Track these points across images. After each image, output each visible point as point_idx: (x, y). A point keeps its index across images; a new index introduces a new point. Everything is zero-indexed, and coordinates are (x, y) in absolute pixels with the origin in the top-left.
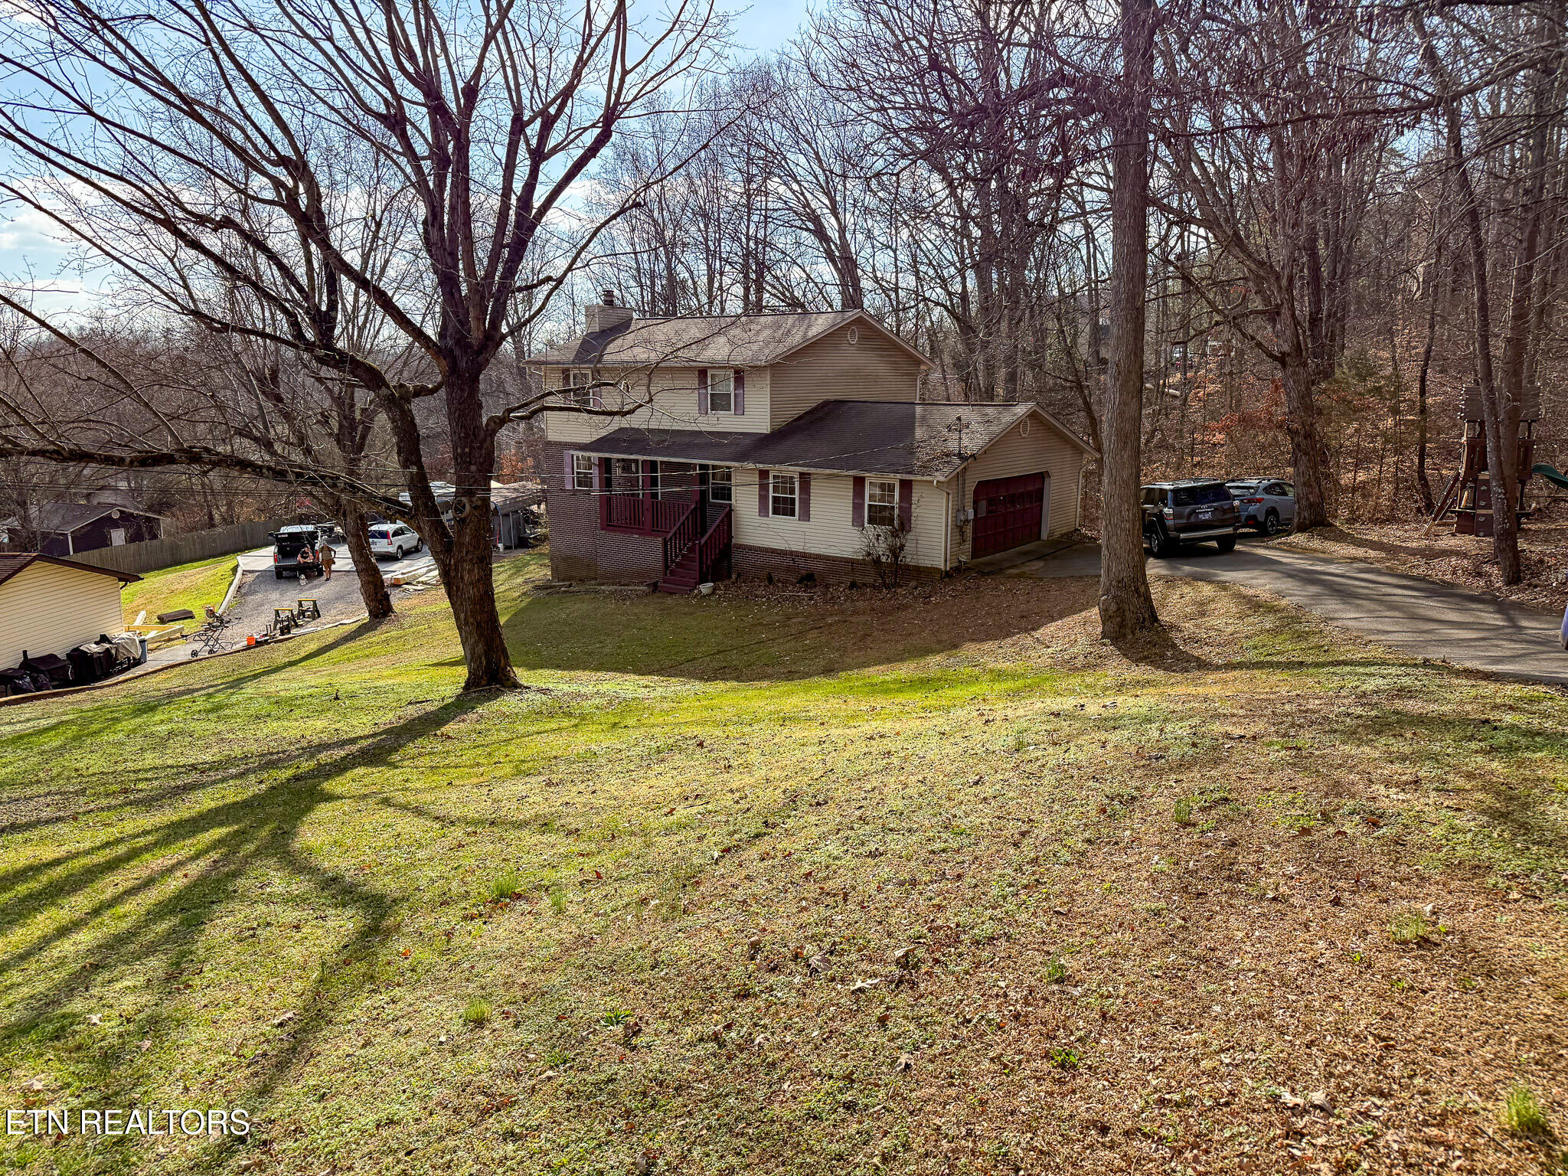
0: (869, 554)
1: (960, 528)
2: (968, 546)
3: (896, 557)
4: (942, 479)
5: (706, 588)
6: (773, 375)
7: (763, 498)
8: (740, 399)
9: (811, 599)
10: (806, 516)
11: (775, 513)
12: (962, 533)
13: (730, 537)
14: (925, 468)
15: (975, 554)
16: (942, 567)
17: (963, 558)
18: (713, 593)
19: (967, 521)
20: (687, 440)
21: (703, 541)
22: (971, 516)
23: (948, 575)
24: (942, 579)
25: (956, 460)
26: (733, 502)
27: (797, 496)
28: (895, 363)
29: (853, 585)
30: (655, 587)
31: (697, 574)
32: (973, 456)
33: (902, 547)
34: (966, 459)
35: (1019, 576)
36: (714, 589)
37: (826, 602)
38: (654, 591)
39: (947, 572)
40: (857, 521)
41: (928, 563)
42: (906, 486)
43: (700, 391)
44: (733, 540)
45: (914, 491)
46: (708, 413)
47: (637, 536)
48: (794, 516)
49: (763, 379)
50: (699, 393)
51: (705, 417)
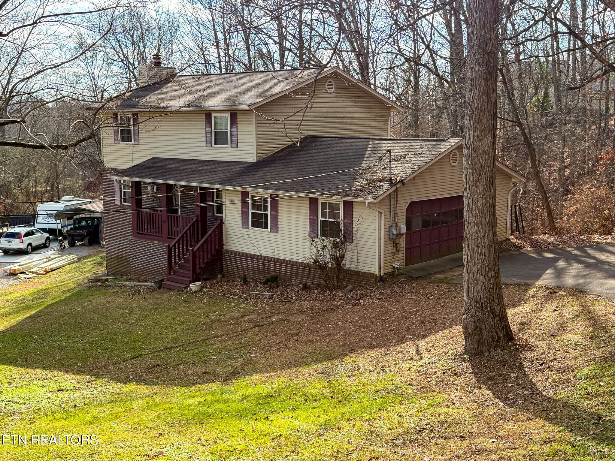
0: (316, 261)
1: (394, 240)
2: (402, 255)
3: (339, 265)
4: (372, 200)
5: (195, 286)
6: (258, 117)
7: (245, 213)
8: (235, 136)
9: (271, 297)
10: (276, 229)
11: (253, 226)
12: (396, 245)
13: (221, 244)
14: (361, 191)
15: (409, 260)
16: (377, 273)
17: (397, 265)
18: (201, 290)
19: (399, 235)
20: (194, 167)
21: (196, 248)
22: (403, 230)
23: (382, 279)
24: (376, 282)
25: (387, 185)
26: (224, 215)
27: (268, 212)
28: (369, 107)
29: (305, 287)
30: (160, 284)
31: (190, 273)
32: (401, 181)
33: (342, 257)
34: (396, 184)
35: (441, 281)
36: (202, 287)
37: (281, 301)
38: (159, 288)
39: (381, 277)
40: (313, 235)
41: (365, 269)
42: (349, 205)
43: (207, 129)
44: (224, 247)
45: (354, 210)
46: (212, 146)
47: (157, 242)
48: (267, 229)
49: (251, 118)
50: (206, 131)
51: (210, 150)
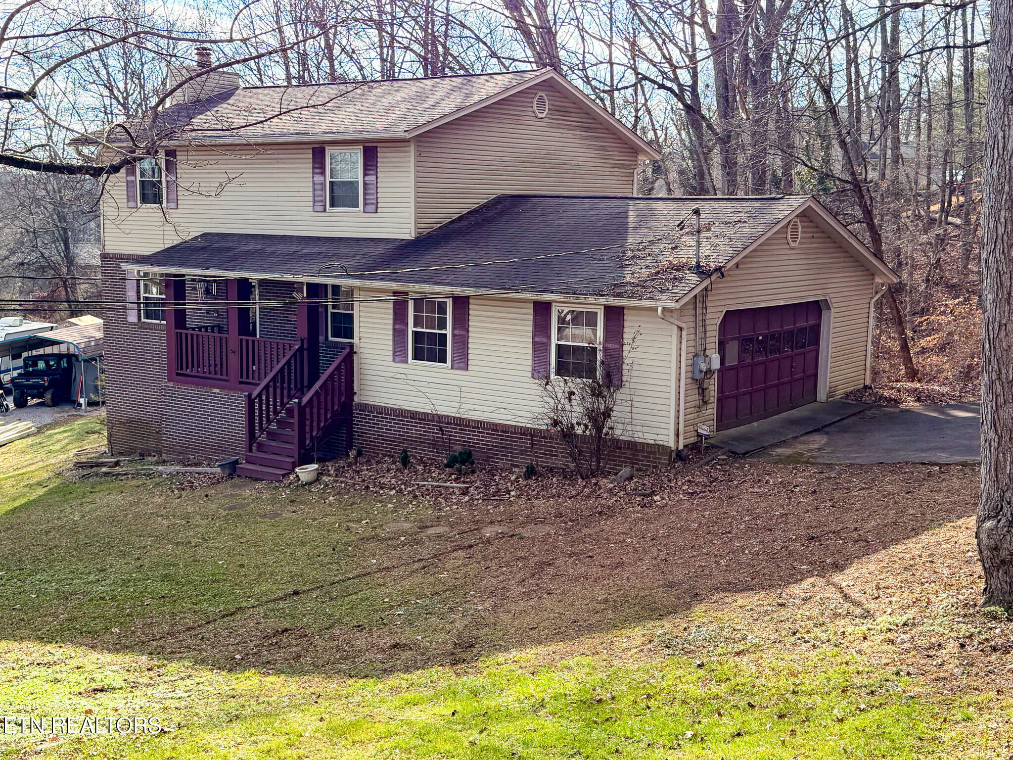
0: (556, 423)
1: (699, 384)
2: (711, 410)
3: (599, 430)
4: (671, 304)
5: (305, 473)
6: (419, 155)
7: (399, 335)
8: (372, 190)
9: (465, 492)
10: (462, 361)
11: (416, 357)
12: (702, 391)
13: (351, 393)
14: (641, 288)
15: (722, 421)
16: (671, 444)
17: (704, 430)
18: (317, 480)
19: (709, 372)
20: (293, 248)
21: (305, 400)
22: (716, 365)
23: (679, 456)
24: (672, 462)
25: (693, 278)
26: (356, 341)
27: (448, 331)
29: (531, 472)
30: (232, 469)
31: (294, 447)
32: (718, 269)
33: (607, 414)
34: (708, 274)
36: (320, 474)
37: (487, 499)
38: (231, 476)
39: (679, 453)
40: (540, 371)
41: (649, 438)
42: (614, 315)
43: (316, 179)
44: (356, 399)
45: (626, 324)
46: (325, 211)
47: (217, 391)
48: (445, 362)
49: (405, 157)
50: (313, 182)
51: (322, 217)
